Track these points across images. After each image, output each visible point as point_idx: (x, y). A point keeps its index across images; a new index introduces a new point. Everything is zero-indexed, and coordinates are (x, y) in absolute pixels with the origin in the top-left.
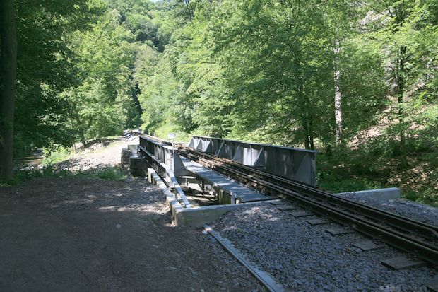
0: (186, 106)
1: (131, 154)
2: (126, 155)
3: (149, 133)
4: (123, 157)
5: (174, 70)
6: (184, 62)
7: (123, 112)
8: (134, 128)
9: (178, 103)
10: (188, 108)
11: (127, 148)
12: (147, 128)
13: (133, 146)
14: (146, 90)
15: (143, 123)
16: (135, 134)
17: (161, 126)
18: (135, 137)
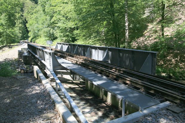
0: (51, 28)
1: (23, 53)
2: (20, 53)
3: (33, 42)
4: (19, 55)
5: (44, 11)
6: (49, 6)
7: (19, 32)
8: (25, 40)
9: (46, 27)
10: (52, 29)
11: (21, 50)
12: (32, 39)
13: (25, 49)
14: (30, 22)
15: (29, 37)
16: (26, 42)
17: (39, 38)
18: (25, 44)
